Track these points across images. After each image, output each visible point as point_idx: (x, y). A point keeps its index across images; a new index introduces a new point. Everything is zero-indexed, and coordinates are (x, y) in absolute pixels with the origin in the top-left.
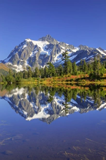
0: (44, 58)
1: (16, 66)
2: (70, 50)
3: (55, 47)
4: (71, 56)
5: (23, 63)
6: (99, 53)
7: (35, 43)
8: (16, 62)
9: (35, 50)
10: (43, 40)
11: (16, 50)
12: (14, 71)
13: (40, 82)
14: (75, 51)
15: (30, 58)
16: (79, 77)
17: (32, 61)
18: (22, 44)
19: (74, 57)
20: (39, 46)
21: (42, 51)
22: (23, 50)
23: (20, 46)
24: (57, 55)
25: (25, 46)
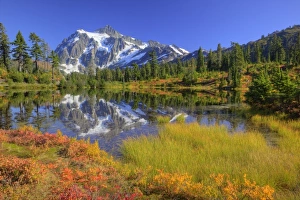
0: (103, 57)
1: (64, 65)
2: (136, 47)
3: (117, 41)
4: (137, 54)
5: (74, 63)
6: (174, 51)
7: (90, 35)
8: (64, 60)
9: (91, 45)
10: (101, 32)
11: (64, 44)
12: (63, 72)
14: (143, 47)
15: (84, 55)
17: (86, 60)
18: (73, 36)
19: (142, 55)
20: (95, 39)
21: (100, 46)
22: (74, 44)
23: (69, 39)
24: (120, 52)
25: (77, 39)
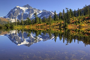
0: (26, 16)
1: (11, 19)
2: (38, 12)
3: (31, 10)
4: (39, 15)
5: (15, 18)
6: (52, 14)
7: (21, 8)
8: (11, 17)
9: (21, 12)
10: (25, 6)
11: (11, 11)
12: (11, 22)
13: (23, 27)
14: (41, 12)
16: (42, 24)
17: (20, 17)
18: (15, 8)
19: (40, 15)
20: (23, 9)
21: (24, 12)
22: (15, 12)
23: (13, 9)
24: (32, 14)
25: (16, 10)
